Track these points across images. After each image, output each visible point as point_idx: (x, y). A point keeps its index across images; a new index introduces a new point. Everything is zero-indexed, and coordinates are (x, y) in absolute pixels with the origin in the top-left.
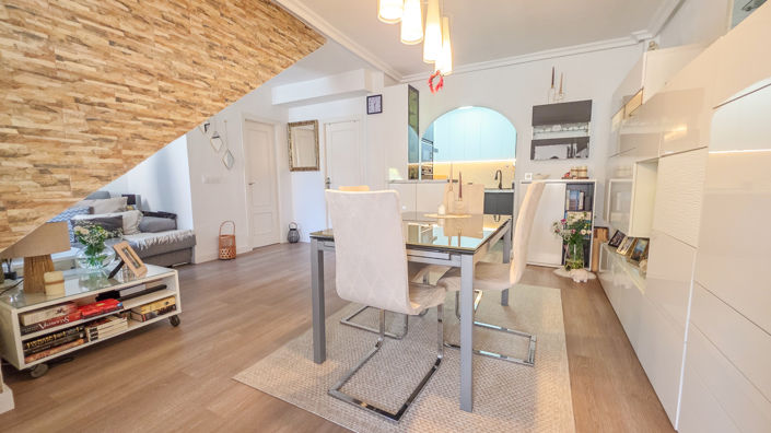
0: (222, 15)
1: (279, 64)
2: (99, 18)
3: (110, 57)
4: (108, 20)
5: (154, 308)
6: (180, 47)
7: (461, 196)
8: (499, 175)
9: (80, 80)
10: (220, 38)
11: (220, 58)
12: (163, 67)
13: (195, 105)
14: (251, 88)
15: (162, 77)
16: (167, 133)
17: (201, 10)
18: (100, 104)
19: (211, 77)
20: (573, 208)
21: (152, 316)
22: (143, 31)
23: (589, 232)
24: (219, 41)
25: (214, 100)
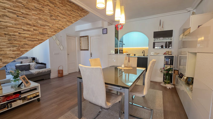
0: (55, 6)
1: (74, 20)
2: (13, 8)
3: (17, 20)
4: (16, 9)
5: (32, 96)
6: (41, 16)
7: (129, 62)
8: (143, 52)
9: (6, 28)
10: (54, 13)
11: (54, 19)
12: (35, 22)
13: (45, 34)
14: (64, 28)
15: (34, 26)
16: (36, 43)
17: (48, 5)
18: (13, 35)
19: (51, 25)
20: (167, 64)
21: (31, 99)
22: (28, 12)
23: (172, 72)
24: (54, 14)
25: (52, 32)
